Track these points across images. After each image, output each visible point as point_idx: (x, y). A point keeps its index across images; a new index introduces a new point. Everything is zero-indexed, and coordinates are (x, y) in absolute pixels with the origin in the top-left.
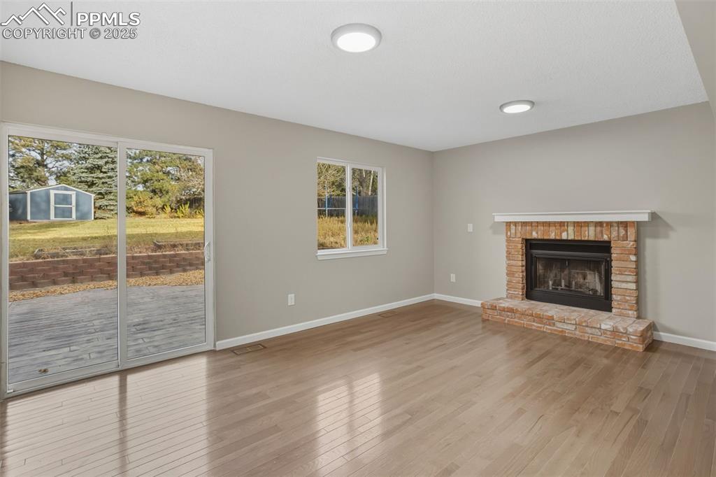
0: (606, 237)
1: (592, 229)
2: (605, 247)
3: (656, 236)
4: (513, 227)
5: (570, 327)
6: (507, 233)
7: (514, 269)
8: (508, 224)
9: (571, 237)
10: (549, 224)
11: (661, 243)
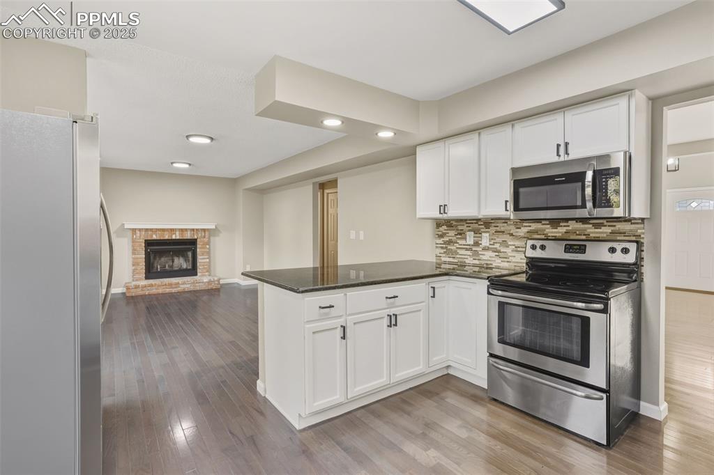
0: (196, 237)
1: (189, 232)
2: (193, 243)
3: (214, 236)
4: (138, 232)
5: (188, 286)
6: (133, 236)
7: (139, 260)
8: (134, 230)
9: (178, 238)
10: (163, 230)
11: (217, 239)
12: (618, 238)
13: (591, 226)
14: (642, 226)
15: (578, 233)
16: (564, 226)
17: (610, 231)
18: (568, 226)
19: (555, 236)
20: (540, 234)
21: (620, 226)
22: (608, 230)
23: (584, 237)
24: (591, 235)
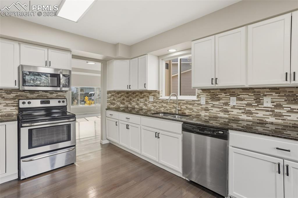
12: (59, 98)
13: (49, 93)
14: (65, 93)
15: (43, 96)
16: (37, 93)
17: (56, 95)
18: (39, 93)
19: (33, 98)
20: (24, 97)
21: (59, 94)
22: (55, 95)
23: (46, 98)
24: (49, 97)
